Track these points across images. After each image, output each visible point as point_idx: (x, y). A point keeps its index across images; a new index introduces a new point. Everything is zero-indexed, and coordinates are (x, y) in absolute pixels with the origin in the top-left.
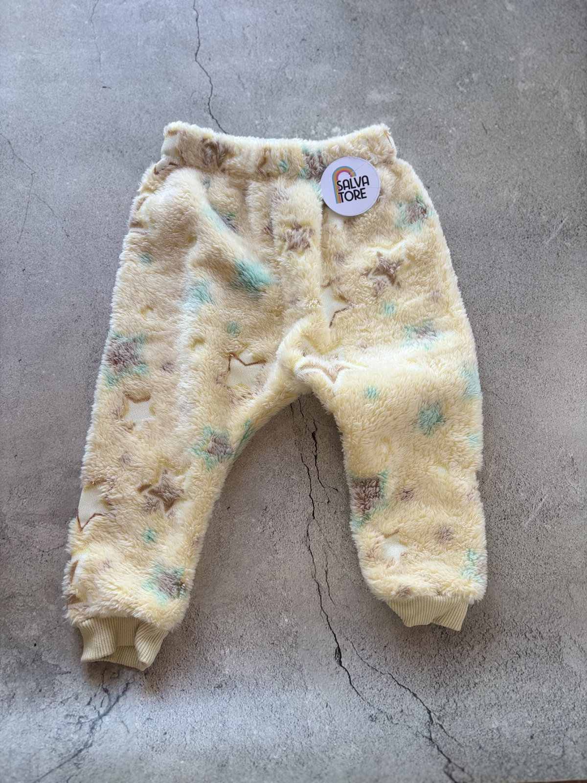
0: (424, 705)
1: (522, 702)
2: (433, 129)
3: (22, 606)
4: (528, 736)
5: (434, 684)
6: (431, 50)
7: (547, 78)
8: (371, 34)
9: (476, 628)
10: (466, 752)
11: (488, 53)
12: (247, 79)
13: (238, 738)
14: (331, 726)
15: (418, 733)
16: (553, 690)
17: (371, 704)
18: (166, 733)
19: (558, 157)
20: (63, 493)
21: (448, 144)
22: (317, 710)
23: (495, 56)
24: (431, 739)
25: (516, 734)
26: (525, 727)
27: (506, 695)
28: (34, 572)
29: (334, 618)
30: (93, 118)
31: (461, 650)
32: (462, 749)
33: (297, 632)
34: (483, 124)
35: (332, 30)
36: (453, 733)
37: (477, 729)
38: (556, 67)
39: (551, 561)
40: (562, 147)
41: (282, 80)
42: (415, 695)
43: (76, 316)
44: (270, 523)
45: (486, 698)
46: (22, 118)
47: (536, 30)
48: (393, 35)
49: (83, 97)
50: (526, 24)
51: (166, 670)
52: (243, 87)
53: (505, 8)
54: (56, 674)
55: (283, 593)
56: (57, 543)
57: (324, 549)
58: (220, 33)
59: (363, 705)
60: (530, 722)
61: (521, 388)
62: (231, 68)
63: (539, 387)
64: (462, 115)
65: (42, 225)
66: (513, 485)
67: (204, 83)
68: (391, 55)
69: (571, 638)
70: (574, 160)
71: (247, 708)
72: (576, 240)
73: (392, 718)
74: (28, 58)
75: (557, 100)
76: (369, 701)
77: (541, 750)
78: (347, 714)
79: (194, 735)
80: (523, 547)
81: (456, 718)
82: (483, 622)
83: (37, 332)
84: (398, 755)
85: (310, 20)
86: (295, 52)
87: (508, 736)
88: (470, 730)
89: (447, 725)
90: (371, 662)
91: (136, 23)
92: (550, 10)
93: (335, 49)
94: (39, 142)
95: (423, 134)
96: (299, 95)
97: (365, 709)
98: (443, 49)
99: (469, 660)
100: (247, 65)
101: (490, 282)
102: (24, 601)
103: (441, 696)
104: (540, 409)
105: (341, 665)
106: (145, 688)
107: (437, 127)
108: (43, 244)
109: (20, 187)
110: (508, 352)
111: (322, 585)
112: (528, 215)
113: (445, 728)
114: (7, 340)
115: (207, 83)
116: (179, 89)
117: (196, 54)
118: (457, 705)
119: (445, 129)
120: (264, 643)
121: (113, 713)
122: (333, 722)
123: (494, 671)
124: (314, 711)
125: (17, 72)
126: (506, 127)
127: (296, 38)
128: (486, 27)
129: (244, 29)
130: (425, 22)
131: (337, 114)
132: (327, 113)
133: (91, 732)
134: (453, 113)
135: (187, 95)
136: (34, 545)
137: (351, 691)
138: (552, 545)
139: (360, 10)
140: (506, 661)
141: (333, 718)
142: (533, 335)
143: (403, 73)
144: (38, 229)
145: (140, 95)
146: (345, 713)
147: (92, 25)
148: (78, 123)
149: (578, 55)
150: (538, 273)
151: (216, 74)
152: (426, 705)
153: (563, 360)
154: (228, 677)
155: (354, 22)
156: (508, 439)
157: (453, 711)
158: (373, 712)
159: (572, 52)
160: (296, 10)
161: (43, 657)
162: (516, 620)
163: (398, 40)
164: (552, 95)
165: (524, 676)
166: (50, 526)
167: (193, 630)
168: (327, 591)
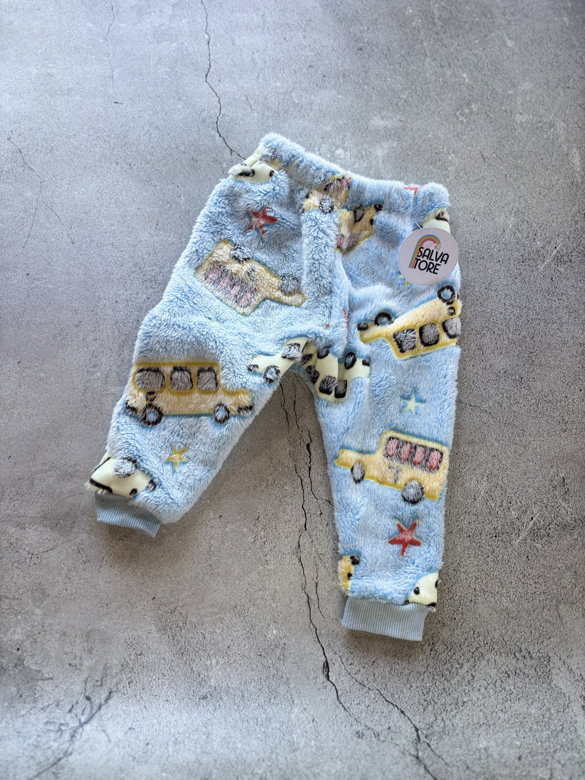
0: (411, 723)
1: (511, 722)
2: (433, 155)
3: (7, 609)
4: (515, 757)
5: (422, 701)
6: (432, 81)
7: (544, 111)
8: (375, 64)
9: (466, 645)
10: (454, 772)
11: (488, 86)
12: (255, 101)
13: (222, 751)
14: (317, 742)
15: (405, 751)
16: (542, 711)
17: (358, 720)
18: (148, 744)
19: (553, 186)
20: (55, 496)
21: (447, 169)
22: (303, 724)
23: (494, 89)
24: (417, 758)
25: (504, 754)
26: (512, 748)
27: (494, 714)
28: (21, 574)
29: (323, 631)
30: (104, 132)
31: (450, 668)
32: (449, 769)
33: (285, 644)
34: (481, 152)
35: (339, 58)
36: (440, 752)
37: (464, 748)
38: (553, 101)
39: (541, 580)
40: (557, 177)
41: (289, 103)
42: (402, 712)
43: (77, 321)
44: (262, 533)
45: (474, 718)
46: (34, 128)
47: (534, 65)
48: (396, 66)
49: (95, 111)
50: (525, 60)
51: (150, 679)
52: (251, 108)
53: (505, 44)
54: (37, 680)
55: (272, 604)
56: (47, 545)
57: (315, 561)
58: (231, 57)
59: (350, 721)
60: (518, 743)
61: (514, 408)
62: (239, 90)
63: (532, 407)
64: (462, 144)
65: (49, 232)
66: (504, 503)
67: (213, 103)
68: (394, 84)
69: (560, 659)
70: (569, 190)
71: (232, 721)
72: (569, 266)
73: (379, 735)
74: (43, 71)
75: (553, 132)
76: (356, 717)
77: (529, 772)
78: (333, 729)
79: (177, 747)
80: (513, 565)
81: (444, 736)
82: (473, 640)
83: (38, 335)
84: (384, 773)
85: (317, 48)
86: (302, 78)
87: (496, 756)
88: (458, 749)
89: (434, 744)
90: (359, 677)
91: (150, 43)
92: (548, 48)
93: (340, 77)
94: (50, 152)
95: (423, 160)
96: (304, 118)
97: (352, 725)
98: (444, 80)
99: (457, 678)
100: (255, 88)
101: (486, 303)
102: (10, 604)
103: (430, 714)
104: (532, 429)
105: (328, 680)
106: (129, 697)
107: (437, 153)
108: (48, 250)
109: (29, 194)
110: (502, 372)
111: (312, 597)
112: (524, 240)
113: (432, 747)
114: (7, 342)
115: (216, 103)
116: (188, 107)
117: (206, 76)
118: (445, 723)
119: (444, 156)
120: (252, 654)
121: (95, 722)
122: (319, 738)
123: (483, 690)
124: (300, 726)
125: (32, 84)
126: (503, 156)
127: (304, 65)
128: (486, 61)
129: (253, 54)
130: (428, 55)
131: (341, 137)
132: (331, 136)
133: (71, 740)
134: (453, 141)
135: (196, 113)
136: (23, 547)
137: (338, 706)
138: (543, 565)
139: (366, 40)
140: (495, 680)
141: (319, 734)
142: (527, 356)
143: (405, 101)
144: (44, 235)
145: (151, 112)
146: (332, 728)
147: (107, 43)
148: (89, 135)
149: (574, 91)
150: (532, 296)
151: (225, 94)
152: (414, 722)
153: (556, 381)
154: (213, 688)
155: (359, 51)
156: (500, 457)
157: (441, 730)
158: (360, 729)
159: (568, 88)
160: (304, 38)
161: (25, 662)
162: (506, 639)
163: (401, 70)
164: (548, 128)
165: (513, 695)
166: (41, 528)
167: (180, 639)
168: (317, 604)
